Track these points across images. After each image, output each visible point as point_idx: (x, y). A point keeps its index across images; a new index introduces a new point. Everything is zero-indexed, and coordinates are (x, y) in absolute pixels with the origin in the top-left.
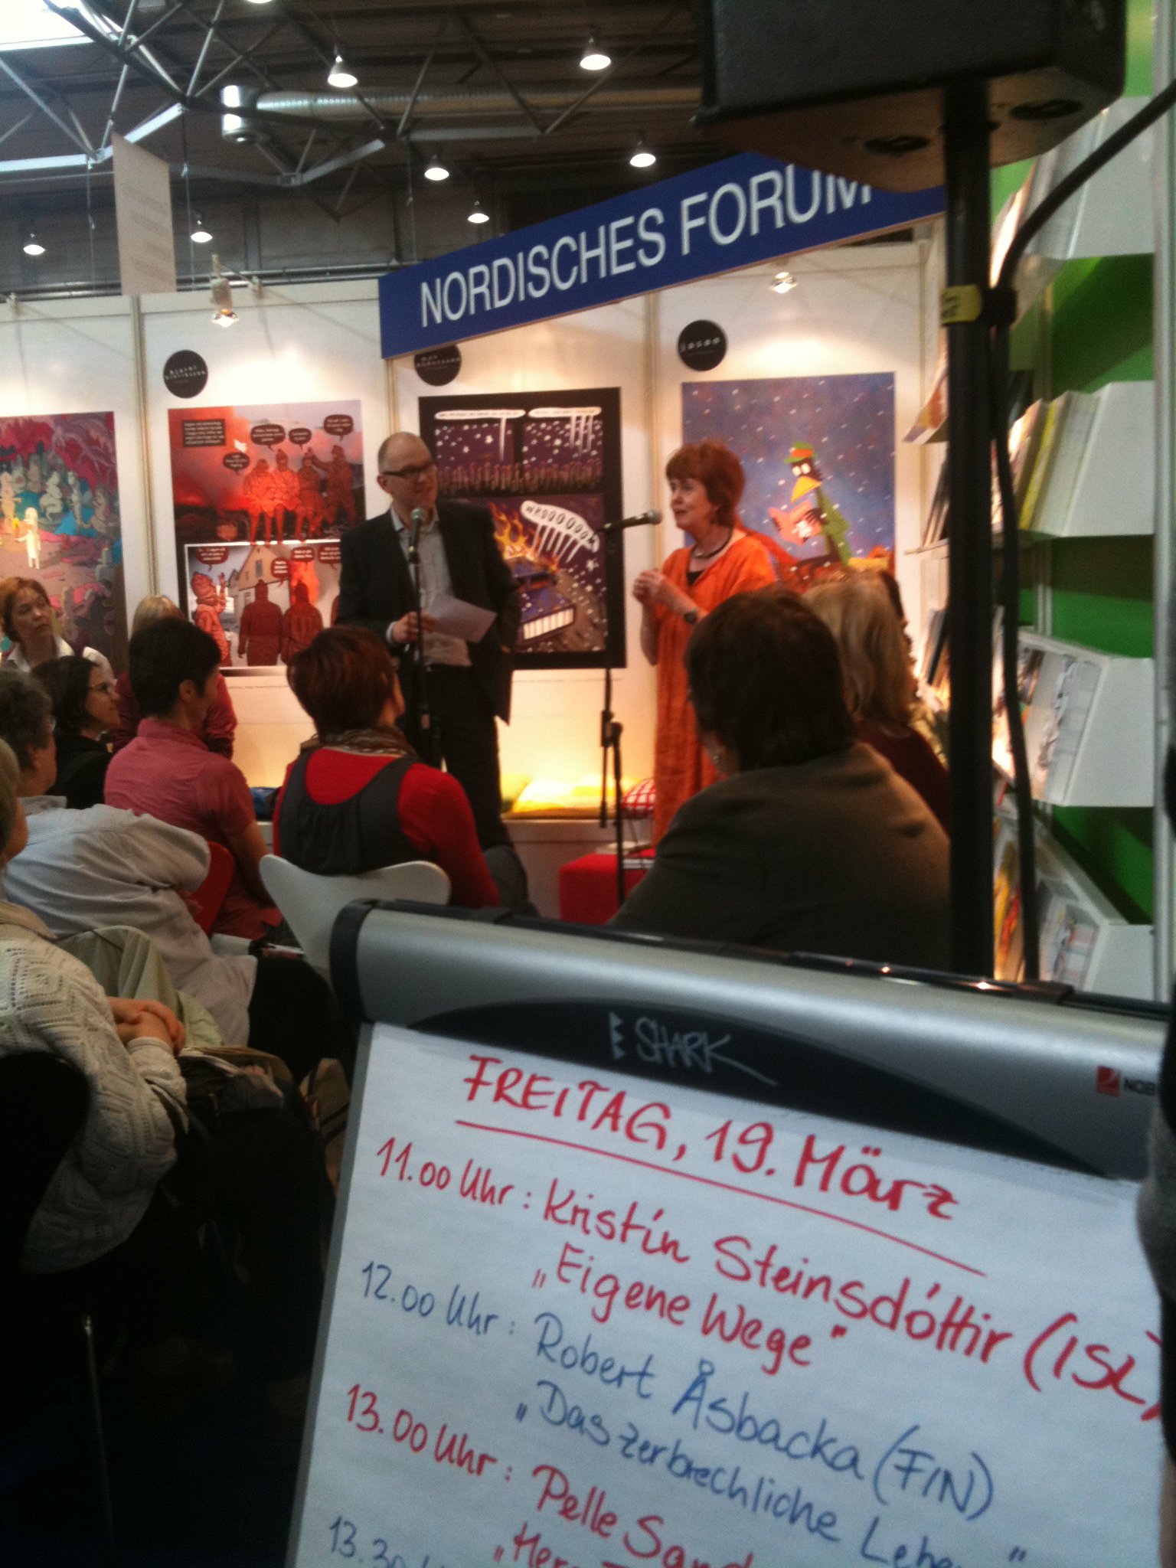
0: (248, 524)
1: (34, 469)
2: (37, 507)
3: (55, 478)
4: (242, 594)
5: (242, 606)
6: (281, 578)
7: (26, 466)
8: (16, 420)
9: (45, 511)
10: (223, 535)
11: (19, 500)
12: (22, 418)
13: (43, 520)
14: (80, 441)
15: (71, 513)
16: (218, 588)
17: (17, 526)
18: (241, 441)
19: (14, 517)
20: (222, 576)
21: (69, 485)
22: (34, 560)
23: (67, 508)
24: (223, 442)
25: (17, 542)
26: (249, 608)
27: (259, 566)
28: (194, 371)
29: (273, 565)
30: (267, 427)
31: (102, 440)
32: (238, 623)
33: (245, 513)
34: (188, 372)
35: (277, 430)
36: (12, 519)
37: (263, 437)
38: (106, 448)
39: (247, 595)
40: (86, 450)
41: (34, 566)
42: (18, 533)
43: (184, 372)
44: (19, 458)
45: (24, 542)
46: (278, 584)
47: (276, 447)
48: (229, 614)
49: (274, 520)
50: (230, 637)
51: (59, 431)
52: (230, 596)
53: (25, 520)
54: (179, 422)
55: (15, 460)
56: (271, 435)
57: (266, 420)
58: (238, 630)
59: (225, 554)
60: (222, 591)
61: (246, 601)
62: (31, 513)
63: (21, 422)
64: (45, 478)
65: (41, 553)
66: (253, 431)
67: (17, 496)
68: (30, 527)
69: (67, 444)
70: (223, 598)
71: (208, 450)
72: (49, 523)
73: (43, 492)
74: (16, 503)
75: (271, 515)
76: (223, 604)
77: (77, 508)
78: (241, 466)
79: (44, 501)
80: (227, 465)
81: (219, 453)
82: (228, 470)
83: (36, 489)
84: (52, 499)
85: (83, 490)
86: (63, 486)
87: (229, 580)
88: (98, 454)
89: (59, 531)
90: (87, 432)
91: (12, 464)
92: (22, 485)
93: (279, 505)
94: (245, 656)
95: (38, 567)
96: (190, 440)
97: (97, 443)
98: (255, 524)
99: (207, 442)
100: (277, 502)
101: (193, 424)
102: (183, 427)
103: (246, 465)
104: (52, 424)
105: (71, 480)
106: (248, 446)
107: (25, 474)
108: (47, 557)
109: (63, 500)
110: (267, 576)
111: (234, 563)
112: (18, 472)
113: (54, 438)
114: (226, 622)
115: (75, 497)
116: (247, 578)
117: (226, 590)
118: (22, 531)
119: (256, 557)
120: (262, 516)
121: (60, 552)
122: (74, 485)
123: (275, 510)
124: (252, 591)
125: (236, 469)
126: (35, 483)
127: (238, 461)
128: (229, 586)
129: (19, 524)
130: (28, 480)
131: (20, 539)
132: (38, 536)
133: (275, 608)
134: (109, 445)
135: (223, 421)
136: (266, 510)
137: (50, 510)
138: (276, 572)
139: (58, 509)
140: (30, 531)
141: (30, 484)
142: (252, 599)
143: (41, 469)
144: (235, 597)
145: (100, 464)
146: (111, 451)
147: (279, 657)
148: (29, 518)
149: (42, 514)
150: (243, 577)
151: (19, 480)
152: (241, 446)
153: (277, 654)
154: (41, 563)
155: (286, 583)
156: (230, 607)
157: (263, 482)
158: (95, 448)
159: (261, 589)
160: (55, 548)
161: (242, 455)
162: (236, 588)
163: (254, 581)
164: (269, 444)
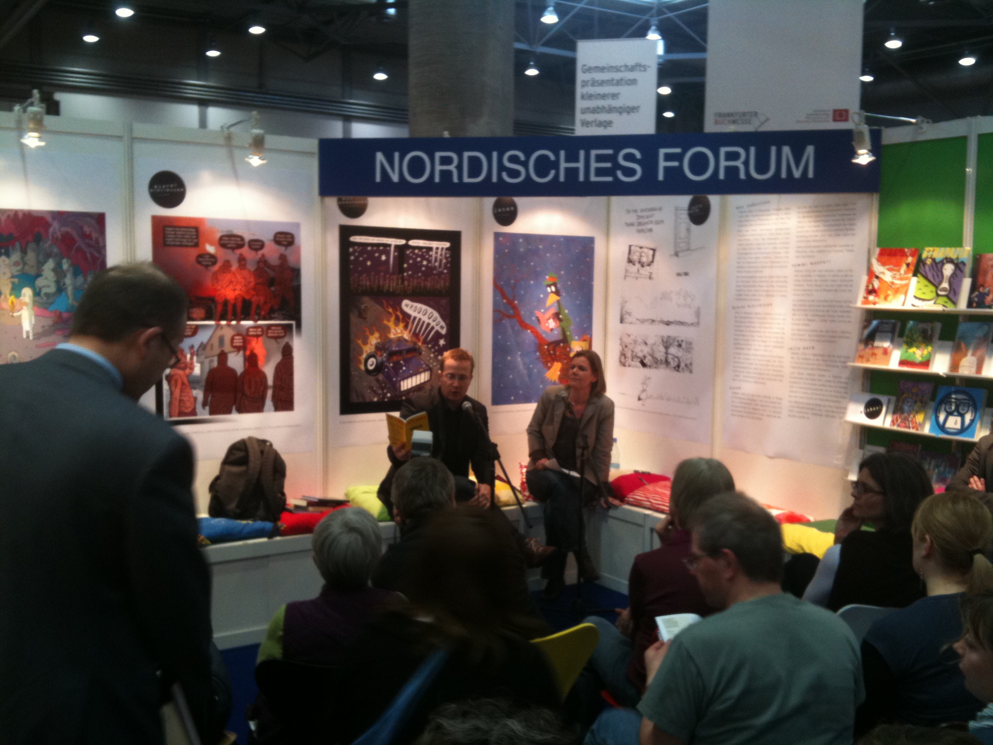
0: (213, 307)
1: (31, 256)
2: (33, 287)
3: (50, 264)
4: (207, 361)
5: (207, 370)
6: (238, 349)
7: (24, 252)
8: (16, 213)
9: (40, 291)
10: (194, 316)
11: (16, 280)
12: (21, 211)
13: (37, 299)
14: (75, 234)
15: (63, 294)
16: (189, 356)
17: (12, 303)
18: (211, 244)
19: (11, 295)
20: (192, 347)
21: (63, 271)
22: (28, 332)
23: (60, 289)
24: (196, 245)
25: (12, 316)
26: (212, 372)
27: (221, 340)
28: (174, 188)
29: (232, 339)
30: (231, 236)
31: (94, 235)
32: (203, 383)
33: (212, 300)
34: (170, 188)
35: (239, 239)
36: (8, 296)
37: (228, 244)
38: (97, 242)
39: (211, 361)
40: (80, 243)
41: (28, 337)
42: (13, 308)
43: (166, 188)
44: (17, 244)
45: (20, 317)
46: (236, 353)
47: (238, 252)
48: (196, 377)
49: (234, 306)
50: (197, 394)
51: (55, 225)
52: (198, 362)
53: (21, 298)
54: (160, 227)
55: (14, 246)
56: (234, 242)
57: (231, 231)
58: (203, 388)
59: (196, 330)
60: (192, 359)
61: (210, 366)
62: (27, 293)
63: (20, 215)
64: (40, 264)
65: (34, 327)
66: (221, 238)
67: (13, 277)
68: (26, 304)
69: (62, 235)
70: (192, 363)
71: (184, 250)
72: (42, 301)
73: (39, 275)
74: (13, 283)
75: (232, 302)
76: (192, 369)
77: (70, 290)
78: (210, 263)
79: (40, 282)
80: (199, 263)
81: (193, 253)
82: (200, 267)
83: (32, 272)
84: (47, 280)
85: (75, 275)
86: (58, 271)
87: (198, 351)
88: (89, 245)
89: (52, 308)
90: (82, 228)
91: (11, 248)
92: (19, 268)
93: (239, 294)
94: (207, 408)
95: (31, 337)
96: (169, 240)
97: (89, 237)
98: (220, 308)
99: (183, 243)
100: (237, 292)
101: (172, 229)
102: (164, 230)
103: (214, 263)
104: (49, 219)
105: (65, 265)
106: (216, 249)
107: (22, 258)
108: (40, 330)
109: (58, 282)
110: (227, 347)
111: (203, 337)
112: (16, 256)
113: (51, 230)
114: (193, 382)
115: (68, 280)
116: (212, 348)
117: (195, 358)
118: (17, 307)
119: (220, 333)
120: (226, 303)
121: (53, 326)
122: (68, 270)
123: (236, 299)
124: (216, 359)
125: (207, 266)
126: (32, 267)
127: (208, 259)
128: (197, 355)
129: (14, 300)
130: (25, 264)
131: (15, 314)
132: (33, 312)
133: (233, 371)
134: (100, 240)
135: (197, 229)
136: (228, 298)
137: (44, 291)
138: (234, 344)
139: (52, 289)
140: (25, 307)
141: (27, 268)
142: (215, 364)
143: (38, 256)
144: (202, 363)
145: (92, 255)
146: (101, 245)
147: (234, 407)
148: (25, 296)
149: (37, 293)
150: (208, 348)
151: (16, 264)
152: (211, 249)
153: (232, 406)
154: (34, 335)
155: (241, 353)
156: (197, 370)
157: (228, 277)
158: (87, 241)
159: (223, 357)
160: (48, 322)
161: (212, 256)
162: (203, 357)
163: (217, 351)
164: (233, 249)
